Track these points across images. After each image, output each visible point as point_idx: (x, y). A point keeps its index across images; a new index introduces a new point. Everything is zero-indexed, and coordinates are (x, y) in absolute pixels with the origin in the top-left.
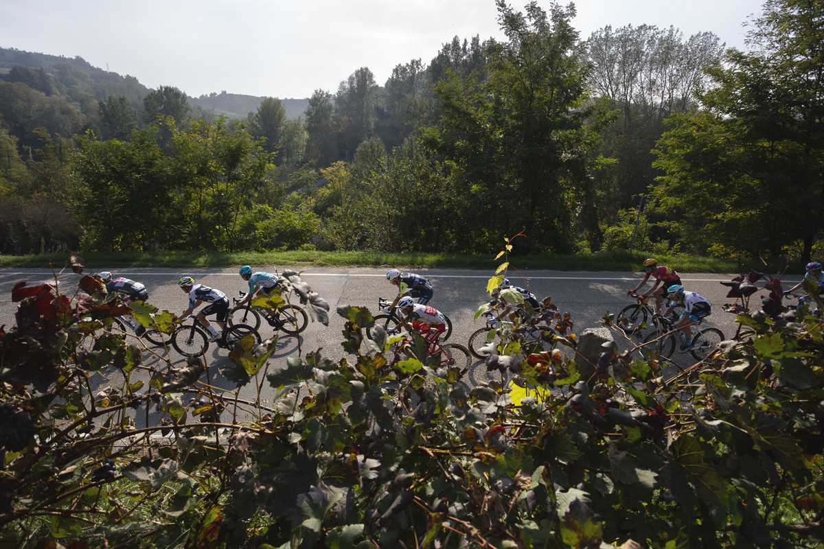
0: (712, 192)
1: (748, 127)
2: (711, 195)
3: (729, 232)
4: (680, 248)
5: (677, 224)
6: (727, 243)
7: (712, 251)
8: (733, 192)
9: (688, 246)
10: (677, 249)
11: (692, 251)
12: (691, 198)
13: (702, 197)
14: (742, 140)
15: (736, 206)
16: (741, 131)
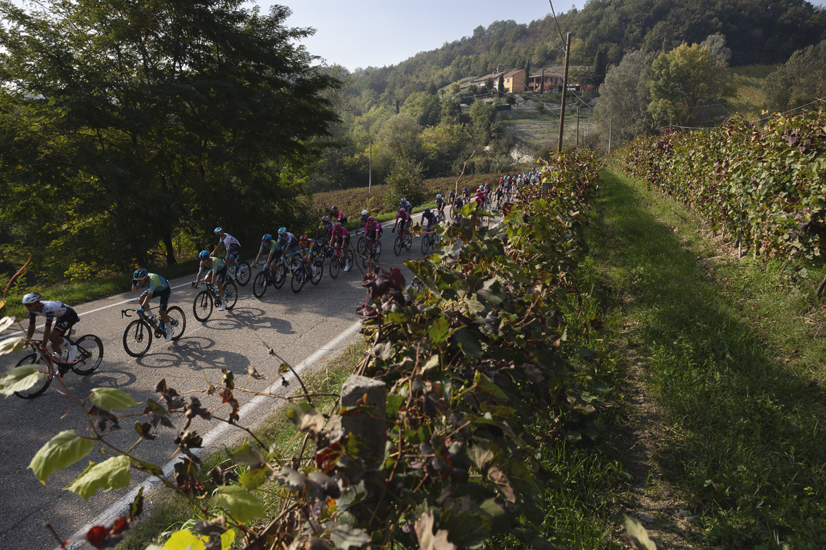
0: (45, 196)
1: (63, 110)
2: (45, 201)
3: (85, 246)
4: (26, 281)
5: (12, 248)
6: (86, 259)
7: (71, 274)
8: (73, 194)
9: (36, 276)
10: (21, 282)
11: (46, 281)
12: (19, 207)
13: (34, 204)
14: (63, 127)
15: (83, 211)
16: (57, 115)
